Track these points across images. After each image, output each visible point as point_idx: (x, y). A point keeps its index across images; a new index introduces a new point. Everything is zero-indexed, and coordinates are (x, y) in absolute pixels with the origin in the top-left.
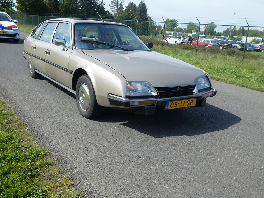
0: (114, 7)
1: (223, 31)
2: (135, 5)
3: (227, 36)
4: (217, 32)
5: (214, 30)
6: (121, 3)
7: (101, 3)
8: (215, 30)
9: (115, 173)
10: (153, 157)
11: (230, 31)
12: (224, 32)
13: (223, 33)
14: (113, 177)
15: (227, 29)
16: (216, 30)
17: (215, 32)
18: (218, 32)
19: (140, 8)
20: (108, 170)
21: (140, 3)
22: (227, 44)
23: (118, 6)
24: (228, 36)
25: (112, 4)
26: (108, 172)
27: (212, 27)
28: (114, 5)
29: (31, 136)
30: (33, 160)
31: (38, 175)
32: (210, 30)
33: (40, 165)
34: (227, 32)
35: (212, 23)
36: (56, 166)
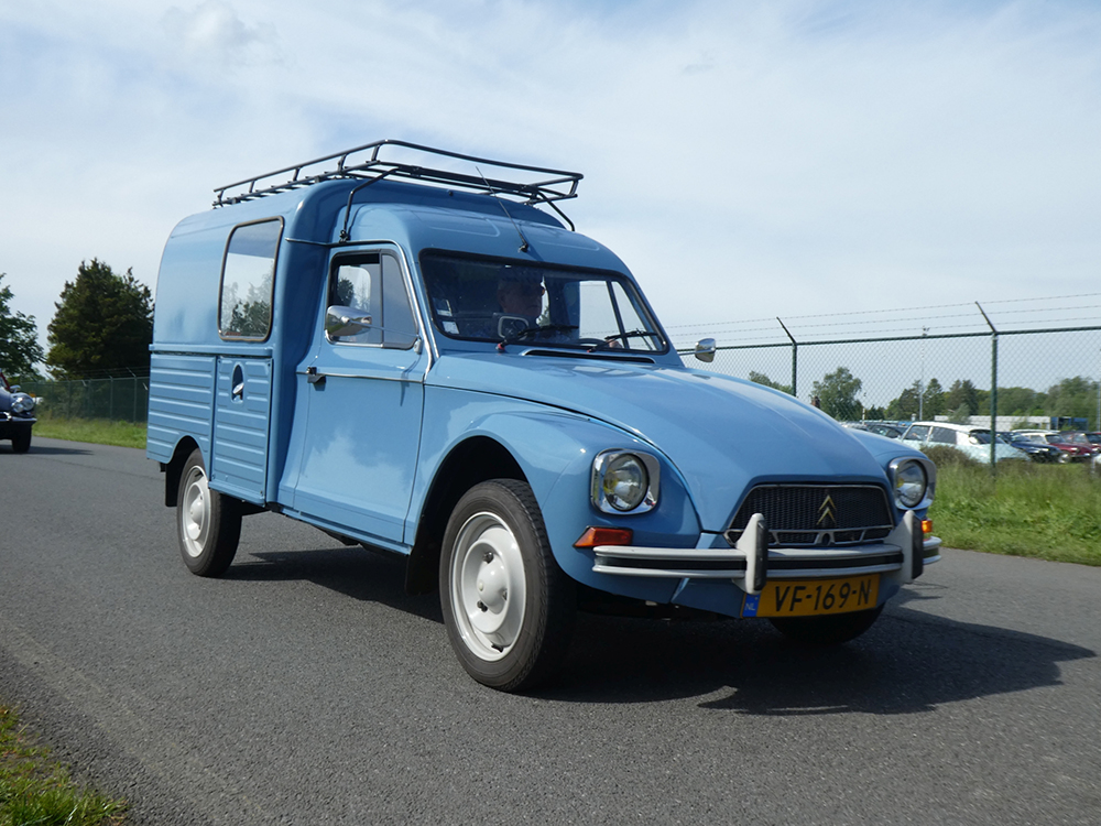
1: (889, 401)
4: (867, 405)
5: (852, 398)
8: (855, 399)
12: (892, 402)
15: (902, 390)
16: (860, 400)
17: (859, 403)
18: (869, 407)
24: (914, 419)
27: (843, 388)
29: (38, 755)
32: (838, 399)
34: (907, 404)
35: (841, 372)
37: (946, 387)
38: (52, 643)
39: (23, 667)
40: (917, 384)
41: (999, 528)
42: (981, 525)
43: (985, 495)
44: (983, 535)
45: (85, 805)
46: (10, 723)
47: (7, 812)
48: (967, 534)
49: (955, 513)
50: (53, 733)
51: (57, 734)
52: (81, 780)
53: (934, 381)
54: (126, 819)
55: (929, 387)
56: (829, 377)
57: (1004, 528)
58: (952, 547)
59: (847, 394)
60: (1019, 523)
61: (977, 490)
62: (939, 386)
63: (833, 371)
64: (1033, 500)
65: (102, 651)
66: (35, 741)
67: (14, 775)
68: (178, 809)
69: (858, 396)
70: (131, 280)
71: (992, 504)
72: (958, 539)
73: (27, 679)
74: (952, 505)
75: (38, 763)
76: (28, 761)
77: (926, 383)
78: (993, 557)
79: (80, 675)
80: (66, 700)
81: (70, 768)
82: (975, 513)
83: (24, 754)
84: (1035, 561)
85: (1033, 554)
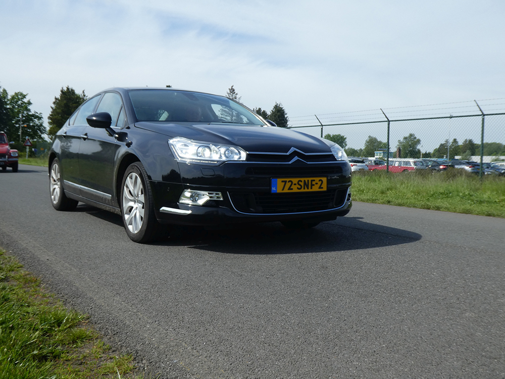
8: (417, 148)
22: (444, 166)
29: (50, 296)
30: (47, 333)
31: (55, 357)
32: (410, 148)
33: (62, 341)
34: (442, 150)
35: (411, 135)
36: (99, 340)
37: (461, 143)
40: (447, 141)
41: (483, 204)
42: (475, 203)
43: (477, 190)
44: (476, 208)
45: (71, 316)
48: (468, 207)
53: (455, 140)
54: (89, 322)
55: (453, 143)
56: (405, 138)
57: (485, 204)
60: (492, 202)
61: (473, 188)
62: (457, 142)
63: (407, 135)
64: (500, 192)
68: (111, 318)
69: (419, 147)
71: (480, 194)
74: (461, 194)
77: (451, 141)
78: (479, 217)
82: (471, 198)
84: (499, 219)
85: (498, 216)
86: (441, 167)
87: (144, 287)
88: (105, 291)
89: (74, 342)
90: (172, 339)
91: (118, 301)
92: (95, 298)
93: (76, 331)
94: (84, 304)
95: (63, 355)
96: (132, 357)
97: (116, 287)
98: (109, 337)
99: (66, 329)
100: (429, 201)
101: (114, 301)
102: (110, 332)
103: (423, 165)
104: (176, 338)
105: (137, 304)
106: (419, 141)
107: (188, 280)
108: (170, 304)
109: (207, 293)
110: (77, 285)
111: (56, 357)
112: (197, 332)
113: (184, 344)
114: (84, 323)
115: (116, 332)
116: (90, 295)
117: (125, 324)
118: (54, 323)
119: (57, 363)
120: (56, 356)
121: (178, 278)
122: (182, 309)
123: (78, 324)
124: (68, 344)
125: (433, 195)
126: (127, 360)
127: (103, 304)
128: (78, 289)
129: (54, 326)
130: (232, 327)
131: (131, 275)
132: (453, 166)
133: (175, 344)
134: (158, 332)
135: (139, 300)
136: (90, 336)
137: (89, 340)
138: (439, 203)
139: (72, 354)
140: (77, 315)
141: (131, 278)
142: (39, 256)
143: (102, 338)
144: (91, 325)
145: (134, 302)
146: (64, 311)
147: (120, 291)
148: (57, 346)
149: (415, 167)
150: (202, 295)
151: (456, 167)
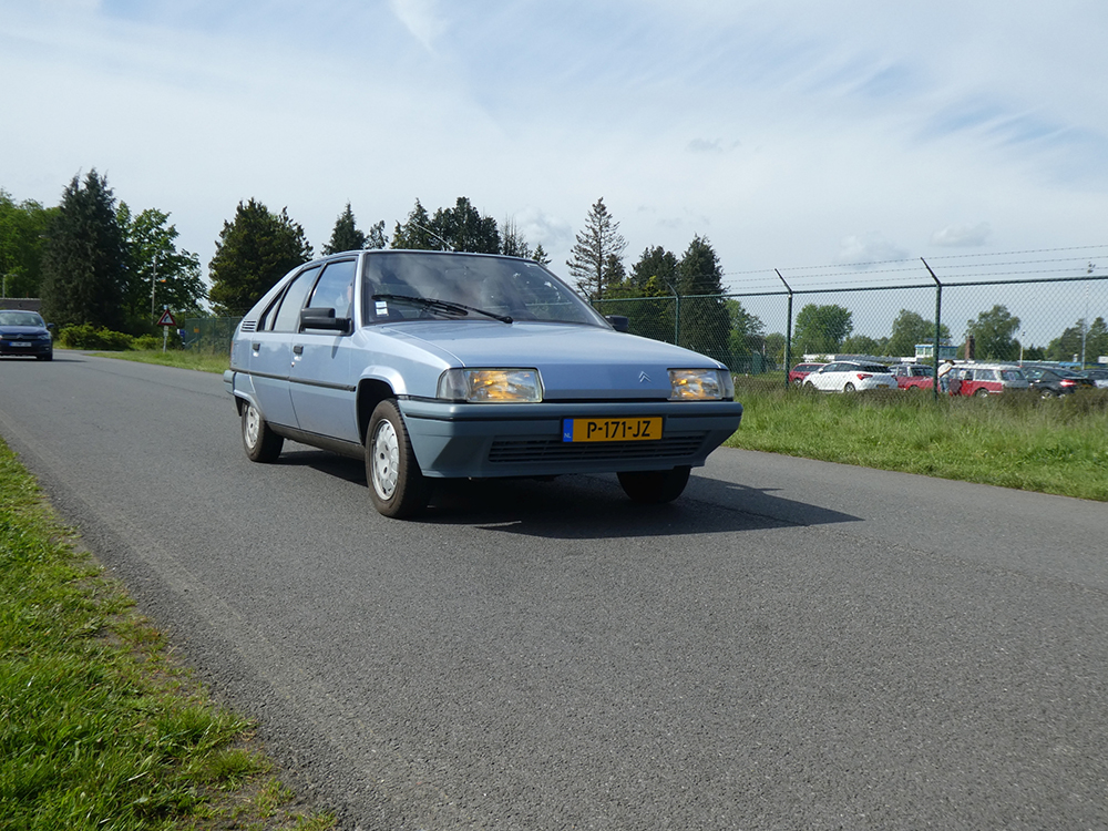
0: (585, 268)
1: (1048, 341)
2: (669, 255)
3: (1070, 358)
4: (1025, 344)
5: (1010, 339)
6: (614, 253)
7: (534, 255)
8: (1013, 338)
9: (545, 797)
10: (730, 740)
11: (1081, 340)
12: (1053, 342)
13: (1050, 350)
14: (531, 813)
15: (1063, 331)
16: (1018, 338)
17: (1017, 344)
18: (1027, 347)
19: (693, 265)
20: (510, 788)
21: (692, 246)
22: (1071, 381)
23: (600, 265)
24: (1075, 360)
25: (578, 259)
26: (511, 796)
27: (1000, 327)
28: (587, 262)
29: (184, 674)
30: (170, 756)
31: (181, 811)
32: (994, 338)
33: (199, 774)
34: (1068, 344)
35: (997, 309)
36: (272, 778)
38: (201, 573)
39: (174, 593)
40: (1081, 323)
45: (221, 722)
46: (161, 644)
47: (154, 725)
49: (1097, 462)
50: (197, 655)
51: (201, 657)
52: (219, 698)
53: (1100, 320)
54: (256, 735)
55: (1094, 326)
56: (983, 316)
58: (1090, 499)
59: (1005, 333)
62: (1104, 326)
63: (989, 309)
65: (245, 581)
66: (181, 662)
67: (162, 691)
69: (1016, 335)
70: (286, 219)
72: (1097, 491)
73: (177, 605)
75: (184, 682)
76: (175, 680)
77: (1091, 322)
79: (223, 603)
80: (211, 626)
81: (210, 687)
83: (172, 673)
86: (1064, 383)
87: (375, 661)
88: (295, 667)
89: (223, 778)
90: (419, 783)
91: (320, 691)
92: (273, 683)
93: (228, 755)
94: (249, 696)
95: (198, 808)
96: (335, 819)
97: (318, 658)
98: (293, 771)
99: (207, 750)
100: (1021, 470)
101: (312, 691)
102: (295, 760)
103: (1022, 378)
104: (427, 779)
105: (357, 699)
106: (1016, 323)
107: (467, 648)
108: (425, 701)
109: (504, 679)
110: (240, 650)
111: (184, 811)
112: (472, 768)
113: (443, 794)
114: (247, 736)
115: (307, 762)
116: (263, 674)
117: (327, 744)
118: (185, 735)
119: (186, 824)
120: (185, 808)
121: (446, 643)
122: (447, 713)
123: (234, 740)
124: (211, 782)
125: (1031, 455)
126: (323, 824)
127: (288, 697)
128: (240, 659)
129: (184, 743)
130: (545, 761)
131: (351, 630)
132: (1090, 382)
133: (424, 793)
134: (393, 765)
135: (362, 690)
136: (256, 769)
137: (253, 776)
138: (1045, 474)
139: (217, 806)
140: (232, 719)
141: (351, 638)
142: (169, 583)
143: (279, 773)
144: (259, 742)
145: (352, 693)
146: (208, 710)
147: (325, 668)
148: (188, 787)
149: (1003, 382)
150: (492, 685)
151: (1099, 383)
